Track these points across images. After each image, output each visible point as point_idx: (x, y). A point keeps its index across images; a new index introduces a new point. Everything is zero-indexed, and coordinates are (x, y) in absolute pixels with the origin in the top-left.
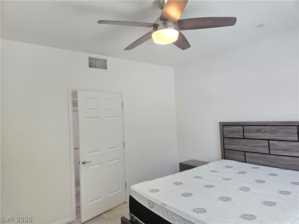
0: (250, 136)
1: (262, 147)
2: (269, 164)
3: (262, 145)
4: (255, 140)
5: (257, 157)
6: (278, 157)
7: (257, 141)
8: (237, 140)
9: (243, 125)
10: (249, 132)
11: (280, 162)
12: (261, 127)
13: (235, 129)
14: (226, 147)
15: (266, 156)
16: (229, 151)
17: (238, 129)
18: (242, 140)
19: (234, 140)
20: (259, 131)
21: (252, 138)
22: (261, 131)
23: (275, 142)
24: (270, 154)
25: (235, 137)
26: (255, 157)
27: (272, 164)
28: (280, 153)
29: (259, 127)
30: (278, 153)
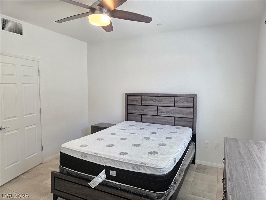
0: (146, 104)
1: (153, 111)
2: (156, 122)
3: (153, 109)
4: (149, 106)
5: (150, 118)
6: (162, 117)
7: (151, 107)
8: (137, 106)
9: (141, 95)
10: (145, 101)
11: (163, 120)
12: (153, 97)
13: (136, 98)
14: (129, 112)
15: (155, 117)
16: (131, 114)
17: (138, 98)
18: (140, 106)
19: (135, 106)
20: (152, 100)
21: (147, 105)
22: (153, 100)
23: (161, 107)
24: (157, 116)
25: (136, 104)
26: (148, 118)
27: (158, 122)
28: (163, 115)
29: (152, 97)
30: (162, 114)
